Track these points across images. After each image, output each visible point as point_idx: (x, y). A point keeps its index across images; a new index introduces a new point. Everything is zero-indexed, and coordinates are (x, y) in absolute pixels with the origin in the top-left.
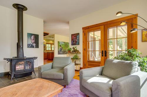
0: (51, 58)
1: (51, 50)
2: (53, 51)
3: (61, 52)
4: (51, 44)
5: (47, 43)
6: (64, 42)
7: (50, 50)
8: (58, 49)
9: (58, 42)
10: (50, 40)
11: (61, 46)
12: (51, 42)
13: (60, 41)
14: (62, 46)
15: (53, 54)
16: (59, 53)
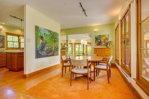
0: (16, 67)
1: (19, 48)
2: (23, 48)
3: (44, 53)
4: (19, 36)
5: (8, 34)
6: (50, 31)
7: (17, 47)
8: (36, 44)
9: (37, 28)
10: (15, 28)
11: (42, 37)
12: (19, 32)
13: (41, 26)
14: (45, 39)
15: (21, 56)
16: (38, 55)
